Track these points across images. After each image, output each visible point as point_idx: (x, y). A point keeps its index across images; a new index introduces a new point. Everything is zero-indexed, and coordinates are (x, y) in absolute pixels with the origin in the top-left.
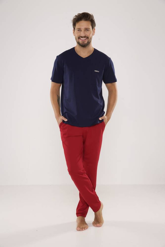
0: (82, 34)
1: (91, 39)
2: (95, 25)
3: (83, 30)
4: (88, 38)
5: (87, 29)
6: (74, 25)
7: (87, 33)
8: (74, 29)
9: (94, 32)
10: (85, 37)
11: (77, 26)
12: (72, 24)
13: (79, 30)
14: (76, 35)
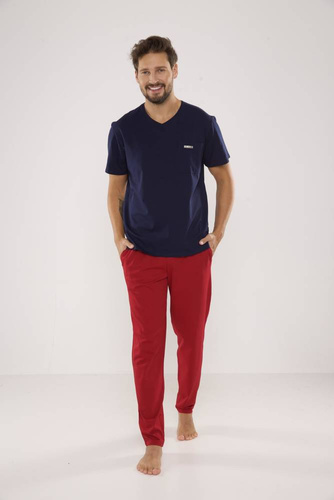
0: (152, 80)
1: (171, 86)
2: (176, 59)
3: (152, 72)
4: (164, 85)
5: (160, 70)
6: (136, 62)
7: (162, 77)
8: (137, 70)
9: (175, 72)
10: (158, 84)
11: (142, 64)
12: (130, 62)
13: (146, 72)
14: (141, 82)
